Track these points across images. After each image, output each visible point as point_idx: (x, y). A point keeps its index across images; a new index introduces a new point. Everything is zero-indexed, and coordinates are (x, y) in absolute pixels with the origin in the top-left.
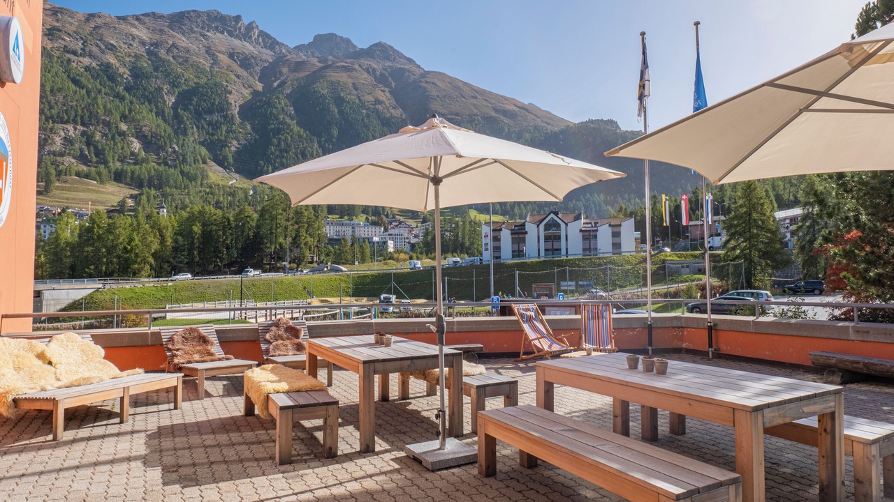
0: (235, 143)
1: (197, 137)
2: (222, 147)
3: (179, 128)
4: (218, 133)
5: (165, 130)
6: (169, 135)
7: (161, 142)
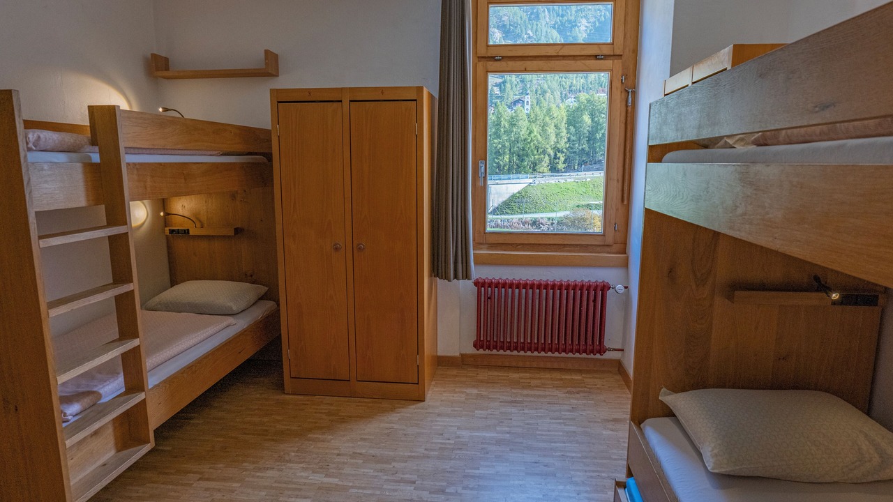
0: (584, 21)
1: (548, 20)
2: (571, 28)
3: (532, 14)
4: (567, 13)
5: (521, 17)
6: (525, 22)
7: (518, 31)
